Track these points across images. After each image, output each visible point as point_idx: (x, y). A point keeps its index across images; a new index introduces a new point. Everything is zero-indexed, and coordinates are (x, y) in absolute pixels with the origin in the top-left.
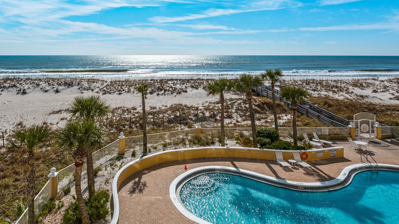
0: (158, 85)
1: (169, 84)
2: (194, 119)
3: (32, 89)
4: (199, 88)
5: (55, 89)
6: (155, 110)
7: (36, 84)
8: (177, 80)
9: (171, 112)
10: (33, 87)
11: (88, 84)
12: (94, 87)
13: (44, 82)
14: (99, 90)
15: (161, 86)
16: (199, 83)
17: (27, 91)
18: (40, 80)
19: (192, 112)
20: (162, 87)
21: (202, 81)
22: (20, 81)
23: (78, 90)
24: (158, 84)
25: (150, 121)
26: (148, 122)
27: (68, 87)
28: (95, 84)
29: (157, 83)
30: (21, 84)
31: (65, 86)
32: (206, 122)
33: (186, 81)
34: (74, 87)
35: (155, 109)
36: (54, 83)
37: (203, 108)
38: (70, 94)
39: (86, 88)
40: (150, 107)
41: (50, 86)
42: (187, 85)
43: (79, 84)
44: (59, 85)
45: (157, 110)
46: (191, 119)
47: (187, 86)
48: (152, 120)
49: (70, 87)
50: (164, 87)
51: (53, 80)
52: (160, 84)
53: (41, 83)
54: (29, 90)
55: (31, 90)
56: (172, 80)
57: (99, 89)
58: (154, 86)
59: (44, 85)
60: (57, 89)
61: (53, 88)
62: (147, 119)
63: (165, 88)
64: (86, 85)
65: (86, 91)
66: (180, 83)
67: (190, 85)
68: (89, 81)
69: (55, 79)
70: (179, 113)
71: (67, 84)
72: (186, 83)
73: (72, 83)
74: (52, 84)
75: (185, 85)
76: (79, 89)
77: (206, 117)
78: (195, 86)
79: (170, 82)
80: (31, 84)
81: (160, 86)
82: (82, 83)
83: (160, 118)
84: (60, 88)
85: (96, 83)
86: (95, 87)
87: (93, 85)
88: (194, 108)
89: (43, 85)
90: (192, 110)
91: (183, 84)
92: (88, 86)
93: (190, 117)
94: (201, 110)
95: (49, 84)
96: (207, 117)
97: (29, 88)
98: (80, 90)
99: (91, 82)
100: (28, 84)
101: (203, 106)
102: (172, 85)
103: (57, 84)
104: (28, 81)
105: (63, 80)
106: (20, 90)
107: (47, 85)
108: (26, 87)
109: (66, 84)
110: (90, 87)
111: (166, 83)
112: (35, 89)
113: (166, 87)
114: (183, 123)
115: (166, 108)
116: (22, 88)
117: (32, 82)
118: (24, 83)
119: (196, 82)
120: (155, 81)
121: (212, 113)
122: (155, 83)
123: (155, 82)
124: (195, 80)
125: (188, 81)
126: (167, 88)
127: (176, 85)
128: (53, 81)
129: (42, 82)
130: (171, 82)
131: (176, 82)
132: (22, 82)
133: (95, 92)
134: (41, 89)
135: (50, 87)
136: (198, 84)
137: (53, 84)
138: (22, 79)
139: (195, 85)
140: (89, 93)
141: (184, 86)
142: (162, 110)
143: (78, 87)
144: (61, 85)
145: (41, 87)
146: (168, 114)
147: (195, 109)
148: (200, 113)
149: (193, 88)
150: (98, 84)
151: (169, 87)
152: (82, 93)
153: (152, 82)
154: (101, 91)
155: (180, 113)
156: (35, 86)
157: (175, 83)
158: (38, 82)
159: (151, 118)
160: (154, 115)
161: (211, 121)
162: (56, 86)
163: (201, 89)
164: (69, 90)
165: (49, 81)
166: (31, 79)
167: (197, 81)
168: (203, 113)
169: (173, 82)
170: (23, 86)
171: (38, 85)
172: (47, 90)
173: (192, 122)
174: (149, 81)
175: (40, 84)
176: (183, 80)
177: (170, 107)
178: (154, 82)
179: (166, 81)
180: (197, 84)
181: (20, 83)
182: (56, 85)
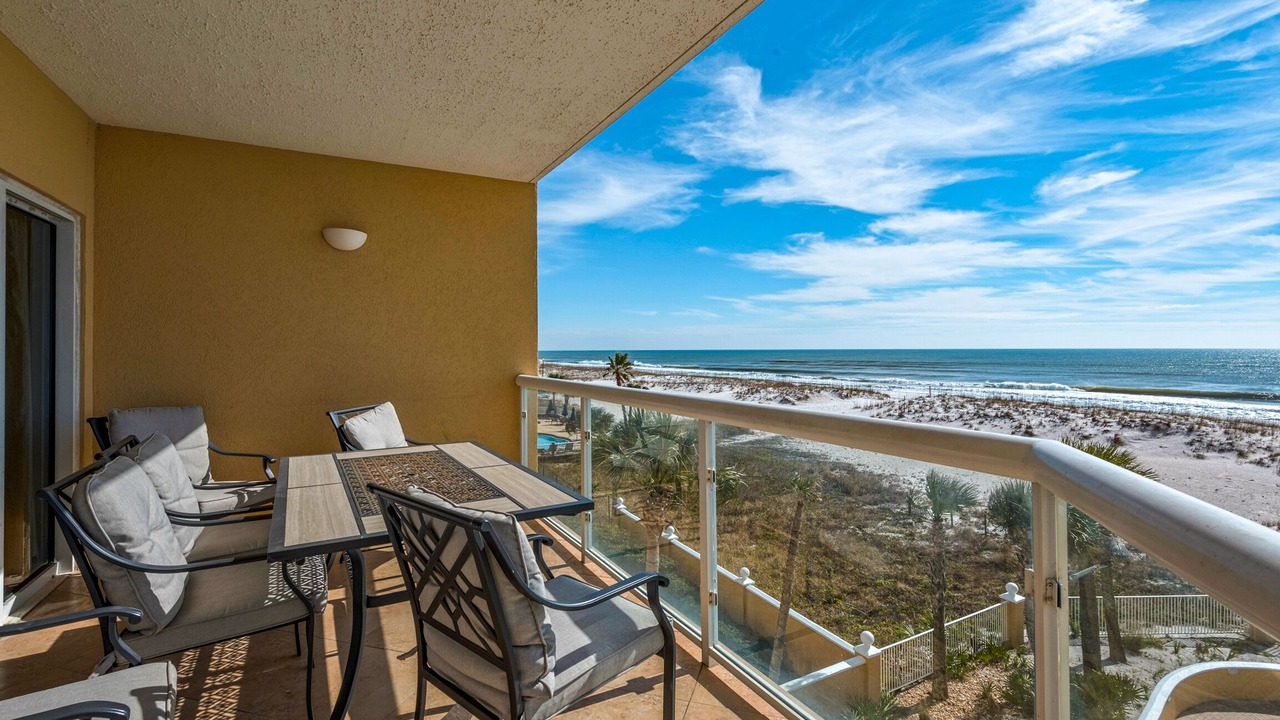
3: (1048, 427)
5: (1112, 436)
7: (1060, 418)
10: (1052, 423)
11: (1226, 433)
12: (1251, 445)
13: (1081, 415)
14: (1271, 456)
17: (1035, 431)
18: (1073, 409)
22: (1024, 406)
23: (1184, 446)
27: (1153, 436)
28: (1256, 436)
30: (1023, 413)
31: (1143, 431)
34: (1172, 438)
36: (1107, 420)
38: (1156, 454)
39: (1215, 444)
41: (1096, 425)
43: (1191, 430)
44: (1124, 426)
49: (1161, 435)
51: (1111, 411)
53: (1072, 416)
54: (1041, 429)
55: (1045, 430)
57: (1267, 454)
59: (1080, 422)
60: (1116, 435)
61: (1106, 431)
64: (1218, 435)
65: (1215, 454)
68: (1233, 425)
69: (1118, 410)
71: (1148, 425)
73: (1168, 425)
74: (1102, 420)
76: (1191, 444)
80: (1047, 416)
82: (1203, 428)
84: (1126, 434)
85: (1263, 434)
86: (1255, 447)
87: (1246, 439)
89: (1078, 420)
92: (1223, 439)
95: (1094, 420)
97: (1041, 423)
98: (1193, 448)
99: (1243, 429)
100: (1039, 415)
103: (1119, 423)
104: (1041, 409)
105: (1139, 415)
106: (1020, 427)
107: (1089, 424)
108: (1034, 421)
109: (1145, 425)
110: (1231, 444)
112: (1056, 429)
116: (1025, 422)
117: (1049, 413)
118: (1031, 413)
128: (1110, 413)
129: (1075, 415)
132: (1026, 410)
133: (1251, 462)
134: (1072, 430)
135: (1097, 428)
137: (1105, 422)
138: (1028, 403)
140: (1225, 460)
143: (1189, 439)
144: (1130, 427)
145: (1073, 425)
150: (1270, 438)
152: (1200, 457)
154: (1273, 460)
156: (1058, 421)
158: (1066, 412)
162: (1115, 428)
164: (1155, 442)
165: (1099, 414)
166: (1052, 405)
170: (1029, 418)
171: (1065, 420)
172: (1086, 434)
175: (1070, 417)
181: (1020, 410)
182: (1114, 424)
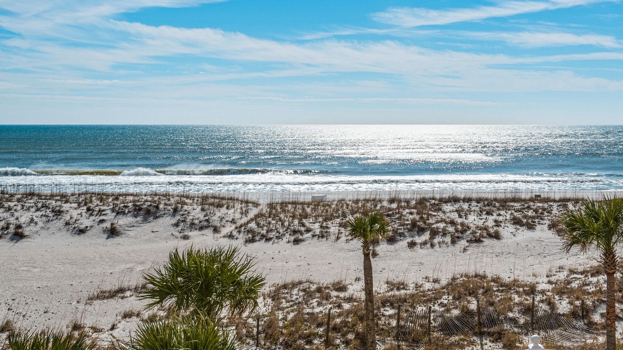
0: (411, 217)
1: (444, 212)
2: (522, 321)
3: (41, 224)
4: (538, 227)
5: (107, 225)
6: (403, 292)
7: (53, 211)
8: (468, 200)
9: (451, 297)
10: (44, 219)
11: (203, 210)
12: (222, 219)
13: (75, 205)
14: (236, 228)
15: (422, 218)
16: (536, 211)
17: (27, 231)
18: (64, 198)
19: (517, 299)
20: (425, 223)
21: (546, 205)
22: (8, 200)
23: (172, 228)
24: (411, 213)
25: (389, 324)
26: (383, 329)
27: (145, 220)
28: (224, 210)
29: (407, 211)
30: (9, 209)
31: (136, 216)
32: (559, 331)
33: (497, 204)
34: (160, 221)
35: (404, 288)
36: (103, 208)
37: (550, 287)
38: (150, 241)
39: (196, 222)
40: (387, 283)
41: (91, 215)
42: (499, 215)
43: (175, 210)
44: (118, 213)
45: (408, 292)
46: (514, 321)
47: (501, 218)
48: (394, 323)
49: (152, 218)
50: (431, 221)
51: (102, 197)
52: (418, 214)
53: (66, 207)
54: (32, 227)
55: (37, 228)
56: (455, 200)
57: (234, 226)
58: (399, 218)
59: (75, 214)
60: (112, 224)
61: (102, 221)
62: (380, 319)
63: (433, 226)
64: (196, 213)
65: (196, 233)
66: (477, 209)
67: (508, 217)
68: (205, 201)
69: (108, 195)
70: (475, 302)
71: (140, 209)
72: (499, 209)
73: (157, 207)
74: (97, 209)
75: (495, 217)
76: (177, 225)
77: (559, 314)
78: (525, 221)
79: (447, 207)
80: (38, 210)
81: (417, 217)
82: (185, 207)
83: (418, 317)
84: (122, 221)
85: (228, 208)
86: (224, 221)
87: (218, 214)
88: (523, 286)
89: (72, 211)
90: (517, 293)
91: (488, 213)
92: (201, 216)
93: (511, 315)
94: (543, 292)
95: (88, 209)
96: (564, 315)
97: (32, 220)
98: (180, 228)
99: (212, 204)
100: (28, 209)
101: (550, 282)
102: (455, 216)
103: (113, 210)
104: (31, 202)
105: (131, 198)
106: (7, 228)
107: (84, 214)
108: (24, 218)
109: (137, 210)
110: (207, 221)
111: (435, 211)
112: (49, 225)
113: (437, 222)
114: (490, 334)
115: (437, 286)
116: (12, 220)
117: (40, 205)
118: (19, 208)
119: (529, 208)
120: (403, 204)
121: (578, 303)
122: (404, 208)
123: (401, 207)
124: (525, 200)
125: (504, 203)
126: (438, 225)
127: (466, 215)
128: (101, 200)
129: (68, 205)
130: (452, 208)
131: (465, 206)
132: (12, 204)
133: (224, 237)
134: (67, 224)
135: (92, 218)
136: (534, 214)
137: (100, 211)
138: (12, 195)
139: (525, 217)
140: (205, 237)
141: (491, 218)
142: (424, 292)
143: (174, 221)
144: (124, 213)
145: (67, 218)
146: (442, 305)
147: (524, 291)
148: (542, 301)
149: (518, 227)
150: (233, 210)
151: (446, 223)
152: (186, 238)
153: (394, 206)
154: (239, 232)
155: (478, 301)
156: (51, 215)
157: (462, 210)
158: (59, 203)
159: (390, 316)
160: (399, 308)
161: (574, 327)
162: (110, 216)
163: (542, 230)
164: (147, 227)
165: (91, 202)
166: (39, 196)
167: (532, 204)
168: (550, 303)
169: (457, 206)
170: (16, 214)
171: (58, 213)
172: (82, 227)
173: (516, 330)
174: (385, 204)
175: (63, 209)
176: (487, 199)
177: (448, 285)
178: (398, 208)
179: (437, 202)
180: (530, 213)
181: (6, 205)
182: (109, 212)
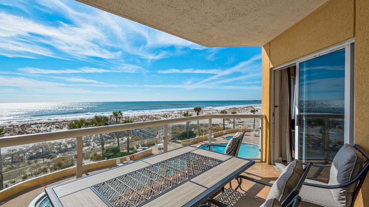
0: (19, 130)
1: (32, 128)
2: (57, 152)
4: (64, 128)
6: (14, 152)
8: (41, 123)
9: (33, 150)
15: (23, 130)
16: (63, 124)
19: (55, 147)
20: (24, 131)
21: (67, 123)
24: (19, 129)
25: (8, 161)
26: (6, 163)
29: (17, 128)
32: (68, 152)
33: (51, 124)
35: (15, 151)
37: (66, 142)
40: (8, 150)
42: (52, 126)
45: (17, 151)
46: (54, 152)
47: (52, 127)
48: (10, 161)
50: (26, 130)
52: (21, 129)
56: (36, 124)
58: (14, 131)
62: (5, 161)
63: (28, 132)
66: (44, 125)
67: (54, 127)
70: (42, 150)
72: (51, 125)
75: (50, 127)
77: (68, 148)
78: (60, 127)
79: (32, 126)
81: (21, 130)
83: (20, 157)
88: (58, 143)
90: (56, 145)
91: (47, 126)
93: (53, 151)
94: (64, 144)
96: (69, 148)
101: (66, 141)
102: (36, 128)
111: (28, 127)
113: (29, 130)
114: (46, 157)
115: (28, 148)
119: (61, 124)
120: (15, 127)
121: (74, 145)
122: (16, 128)
123: (15, 128)
124: (60, 122)
125: (53, 123)
126: (29, 131)
127: (40, 128)
130: (35, 126)
131: (40, 125)
136: (63, 125)
139: (60, 126)
141: (48, 127)
142: (23, 150)
146: (30, 152)
147: (58, 145)
148: (63, 146)
149: (57, 129)
151: (32, 130)
153: (12, 127)
155: (42, 149)
157: (39, 126)
159: (9, 159)
160: (12, 156)
161: (72, 150)
163: (65, 129)
167: (62, 123)
168: (66, 146)
169: (37, 125)
173: (55, 154)
174: (8, 127)
176: (47, 123)
177: (32, 147)
178: (13, 128)
179: (29, 125)
180: (62, 125)
